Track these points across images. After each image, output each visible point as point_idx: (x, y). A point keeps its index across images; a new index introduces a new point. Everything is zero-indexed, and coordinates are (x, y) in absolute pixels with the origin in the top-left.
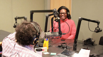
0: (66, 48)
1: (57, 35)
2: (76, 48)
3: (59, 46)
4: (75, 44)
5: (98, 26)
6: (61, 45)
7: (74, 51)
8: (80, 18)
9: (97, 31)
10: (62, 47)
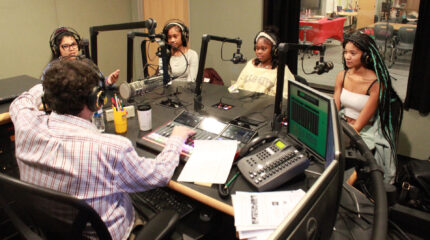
0: (180, 105)
3: (163, 103)
4: (197, 96)
5: (238, 50)
6: (167, 98)
8: (205, 35)
9: (236, 61)
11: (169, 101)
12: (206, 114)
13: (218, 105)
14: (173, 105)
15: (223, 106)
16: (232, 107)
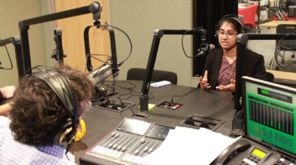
0: (122, 107)
4: (143, 95)
10: (111, 107)
13: (163, 104)
15: (170, 105)
16: (181, 105)
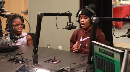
0: (22, 61)
1: (8, 42)
2: (37, 60)
3: (11, 60)
4: (34, 54)
5: (69, 20)
6: (14, 57)
7: (34, 65)
8: (40, 13)
9: (69, 28)
10: (15, 61)
11: (15, 58)
12: (41, 67)
13: (49, 61)
14: (17, 62)
15: (53, 61)
16: (59, 62)
